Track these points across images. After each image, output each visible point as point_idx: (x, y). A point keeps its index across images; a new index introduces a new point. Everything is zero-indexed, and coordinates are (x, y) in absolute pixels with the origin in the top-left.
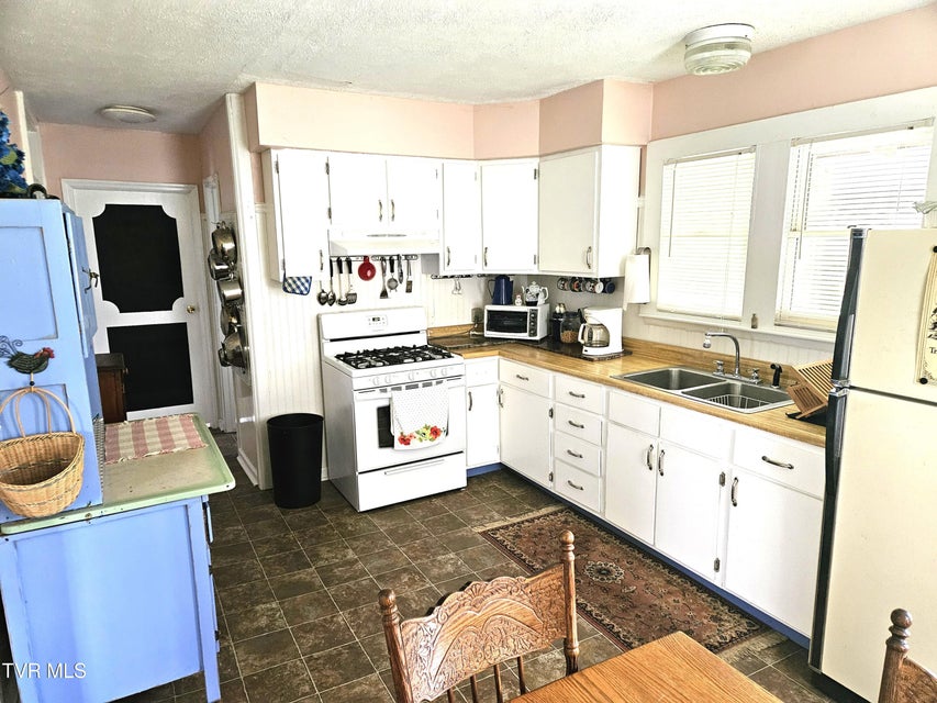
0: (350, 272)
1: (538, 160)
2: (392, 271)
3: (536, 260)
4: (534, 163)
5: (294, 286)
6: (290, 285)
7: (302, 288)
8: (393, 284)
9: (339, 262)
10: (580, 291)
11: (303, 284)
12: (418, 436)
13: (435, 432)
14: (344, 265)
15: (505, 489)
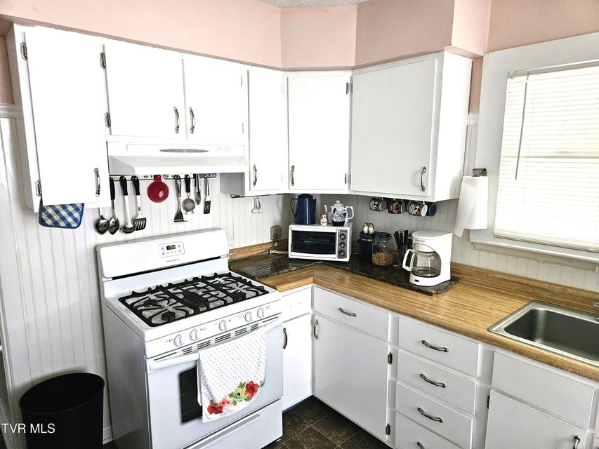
0: (138, 193)
1: (349, 73)
2: (188, 190)
3: (348, 179)
4: (346, 76)
5: (56, 218)
6: (50, 216)
7: (70, 219)
8: (189, 205)
9: (123, 182)
10: (399, 213)
11: (70, 214)
12: (232, 399)
13: (251, 388)
14: (130, 185)
15: (325, 434)
